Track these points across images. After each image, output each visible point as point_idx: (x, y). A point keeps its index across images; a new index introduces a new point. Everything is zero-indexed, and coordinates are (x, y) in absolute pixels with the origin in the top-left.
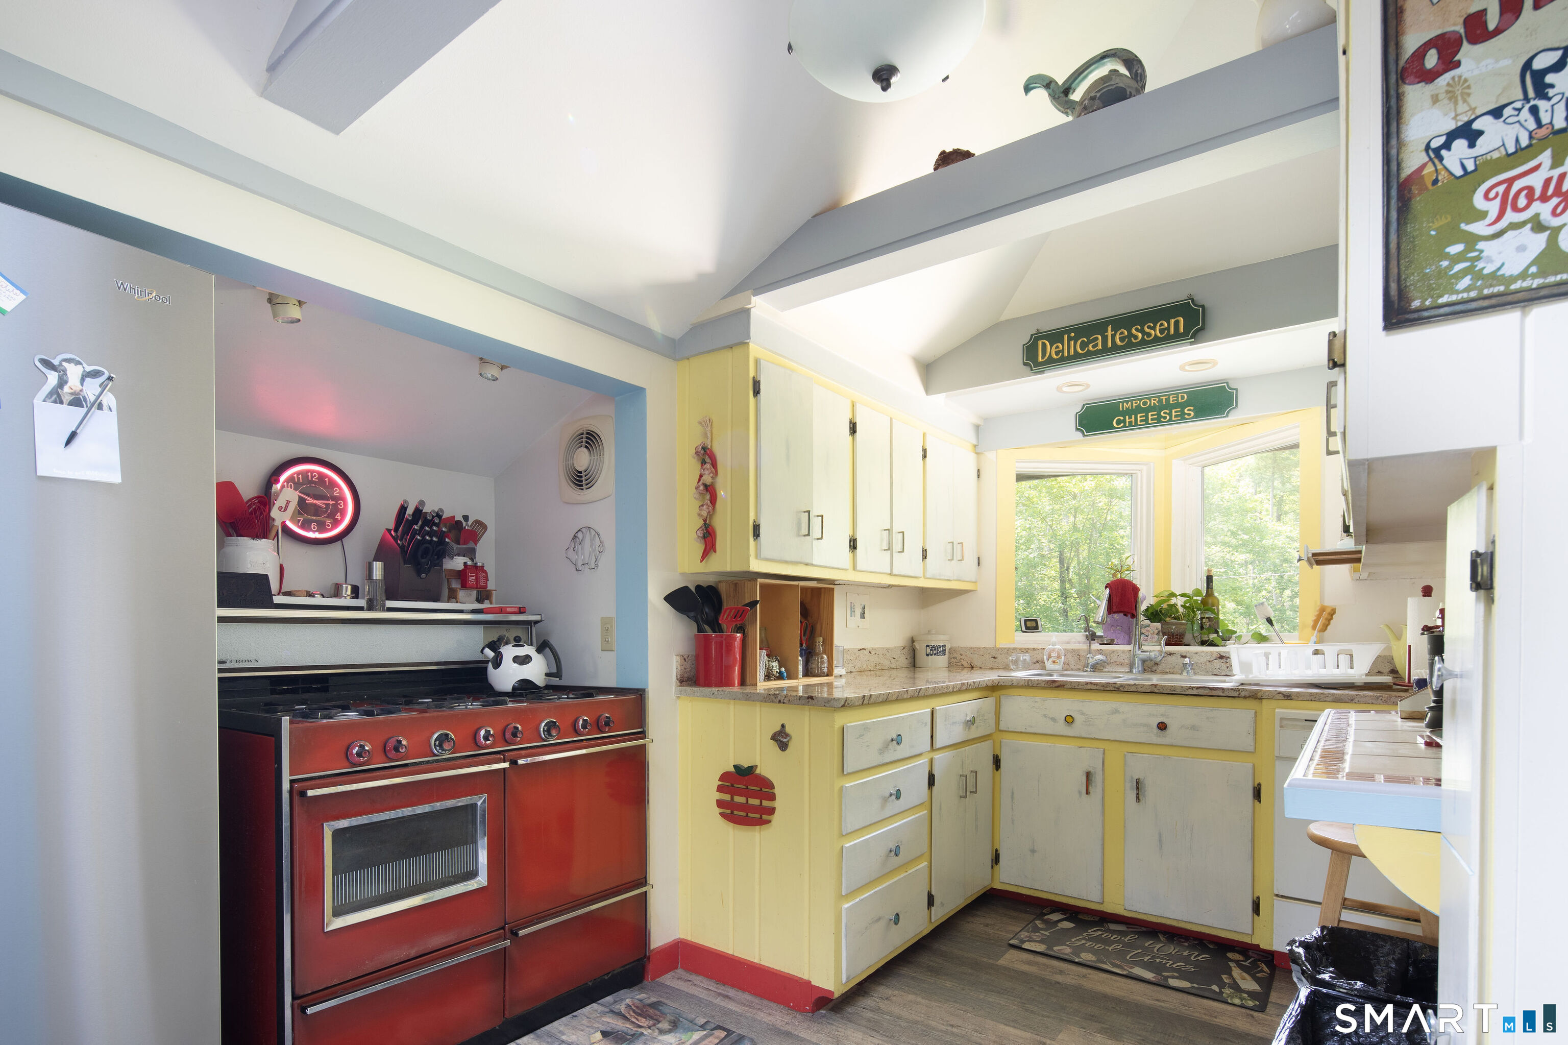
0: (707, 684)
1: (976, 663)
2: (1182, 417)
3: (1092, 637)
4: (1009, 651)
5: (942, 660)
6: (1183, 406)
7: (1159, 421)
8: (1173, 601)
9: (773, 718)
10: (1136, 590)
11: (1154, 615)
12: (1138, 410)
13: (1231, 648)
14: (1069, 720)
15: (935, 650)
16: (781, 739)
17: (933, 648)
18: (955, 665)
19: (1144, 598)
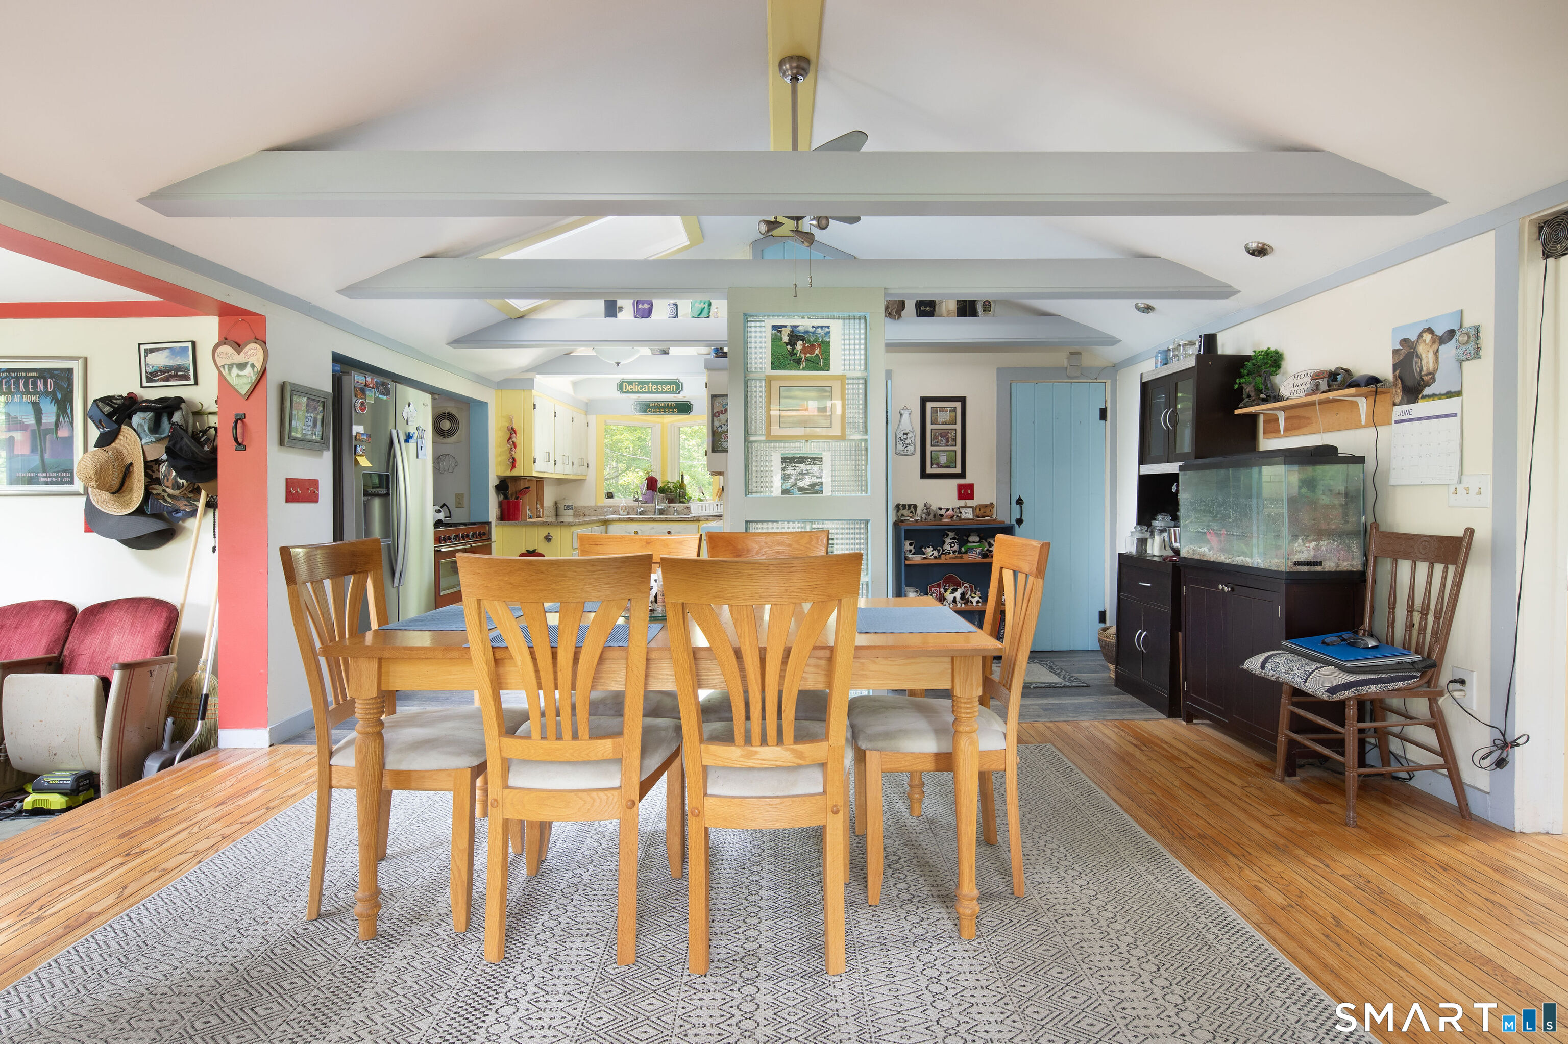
0: (509, 520)
1: (587, 513)
2: (673, 412)
3: (636, 500)
4: (602, 507)
5: (571, 512)
6: (674, 408)
7: (665, 412)
8: (669, 485)
9: (544, 532)
10: (656, 481)
11: (662, 491)
12: (657, 407)
13: (690, 504)
14: (636, 533)
15: (568, 507)
16: (548, 539)
17: (568, 506)
18: (576, 515)
19: (660, 485)
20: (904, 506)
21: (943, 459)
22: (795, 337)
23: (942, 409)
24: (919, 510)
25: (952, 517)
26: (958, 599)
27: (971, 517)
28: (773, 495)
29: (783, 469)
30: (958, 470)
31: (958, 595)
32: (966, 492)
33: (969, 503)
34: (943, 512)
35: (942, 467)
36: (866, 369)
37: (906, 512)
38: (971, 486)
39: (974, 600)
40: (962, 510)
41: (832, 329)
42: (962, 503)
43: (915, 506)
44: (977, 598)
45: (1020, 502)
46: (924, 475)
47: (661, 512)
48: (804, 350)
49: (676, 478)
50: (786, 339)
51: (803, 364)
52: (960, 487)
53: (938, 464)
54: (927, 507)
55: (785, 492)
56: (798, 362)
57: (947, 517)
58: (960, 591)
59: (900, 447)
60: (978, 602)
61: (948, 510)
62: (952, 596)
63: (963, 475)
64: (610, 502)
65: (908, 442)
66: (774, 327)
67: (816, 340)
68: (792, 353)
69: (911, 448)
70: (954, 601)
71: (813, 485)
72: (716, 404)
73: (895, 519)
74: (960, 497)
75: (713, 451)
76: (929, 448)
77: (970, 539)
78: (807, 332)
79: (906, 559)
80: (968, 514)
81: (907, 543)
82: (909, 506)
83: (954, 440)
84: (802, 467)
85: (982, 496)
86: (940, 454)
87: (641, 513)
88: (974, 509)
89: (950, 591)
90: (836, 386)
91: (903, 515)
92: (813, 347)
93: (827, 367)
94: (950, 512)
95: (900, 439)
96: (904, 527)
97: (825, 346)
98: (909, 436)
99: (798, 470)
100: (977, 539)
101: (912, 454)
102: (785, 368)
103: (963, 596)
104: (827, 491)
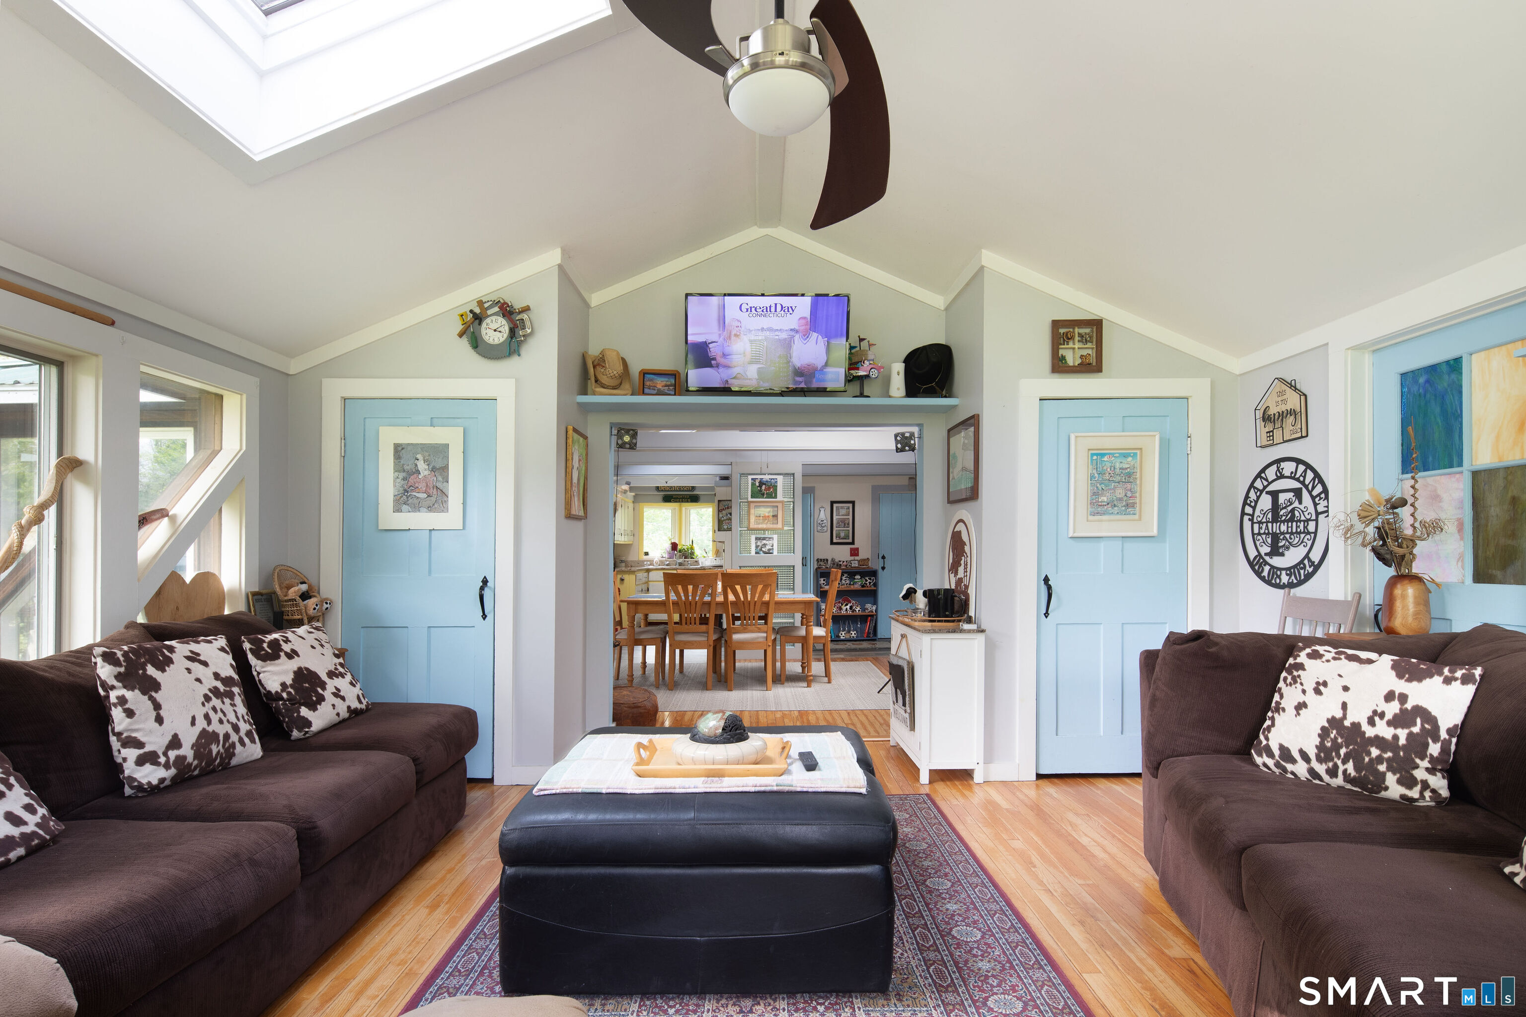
1: (633, 565)
2: (688, 502)
8: (685, 548)
15: (622, 561)
18: (626, 566)
19: (679, 547)
20: (821, 560)
21: (842, 535)
22: (762, 483)
23: (842, 508)
24: (829, 562)
25: (846, 566)
26: (848, 609)
27: (857, 566)
28: (752, 554)
29: (756, 543)
30: (850, 540)
31: (848, 607)
32: (855, 552)
33: (857, 558)
34: (841, 563)
35: (842, 539)
36: (794, 497)
37: (822, 563)
38: (857, 549)
39: (857, 610)
40: (852, 562)
41: (778, 480)
42: (852, 558)
43: (827, 560)
44: (858, 609)
45: (883, 557)
46: (832, 543)
47: (680, 564)
48: (766, 489)
49: (689, 543)
50: (757, 484)
51: (765, 496)
52: (851, 549)
53: (839, 537)
54: (833, 560)
55: (756, 553)
56: (763, 494)
57: (844, 566)
58: (849, 605)
59: (819, 528)
60: (859, 611)
61: (844, 562)
62: (845, 607)
63: (853, 543)
64: (646, 557)
65: (823, 525)
66: (752, 479)
67: (772, 484)
68: (761, 491)
69: (825, 528)
70: (846, 610)
71: (769, 550)
72: (721, 505)
73: (816, 566)
74: (852, 555)
75: (719, 530)
76: (835, 529)
77: (856, 577)
78: (767, 481)
79: (821, 588)
80: (855, 564)
81: (822, 579)
82: (824, 560)
83: (848, 524)
84: (764, 542)
85: (864, 554)
86: (841, 532)
87: (667, 565)
88: (859, 561)
89: (844, 605)
90: (780, 505)
91: (820, 565)
92: (769, 488)
93: (776, 497)
94: (845, 563)
95: (819, 524)
96: (820, 571)
97: (775, 487)
98: (824, 522)
99: (763, 543)
100: (859, 577)
101: (826, 532)
102: (757, 498)
103: (851, 608)
104: (775, 553)
